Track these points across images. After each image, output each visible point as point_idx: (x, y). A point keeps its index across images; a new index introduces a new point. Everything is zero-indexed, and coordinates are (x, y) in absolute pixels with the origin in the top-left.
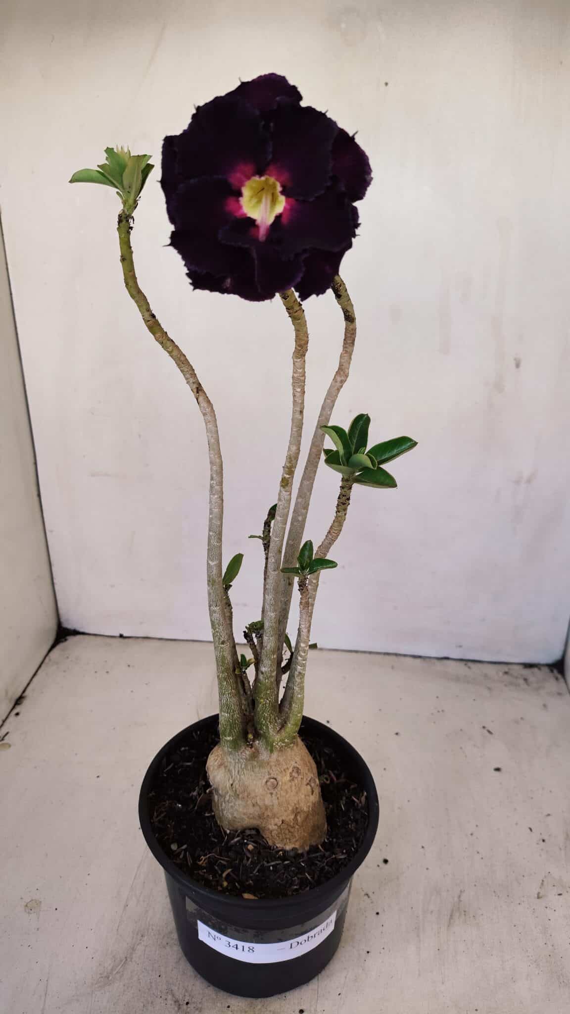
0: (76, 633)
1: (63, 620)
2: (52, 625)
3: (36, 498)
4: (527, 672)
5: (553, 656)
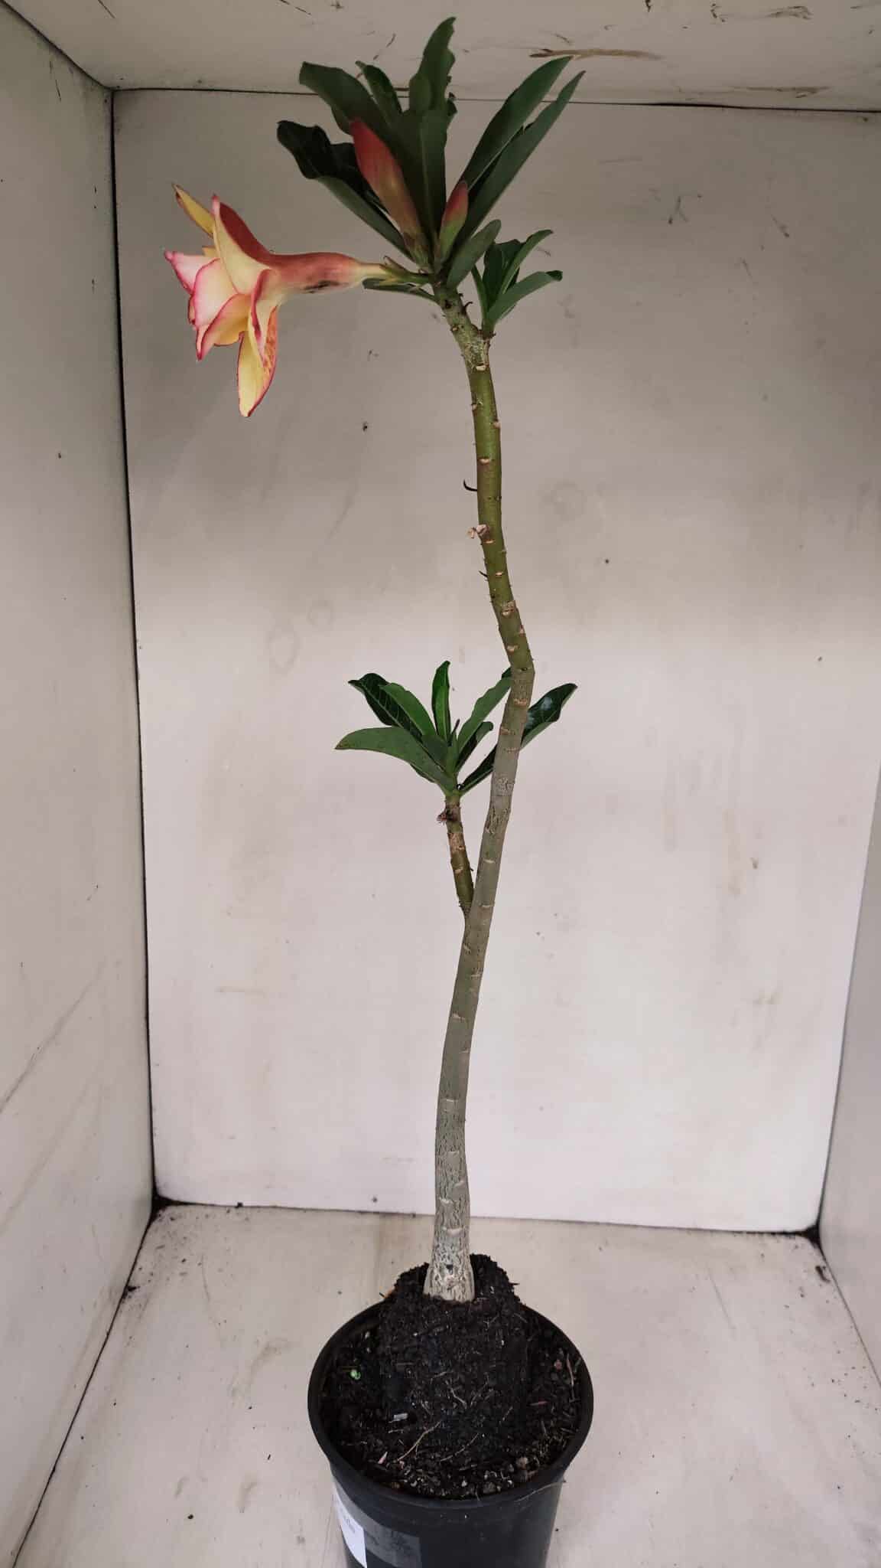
0: (176, 1203)
1: (160, 1184)
2: (147, 1192)
3: (143, 1021)
4: (776, 1243)
5: (805, 1222)
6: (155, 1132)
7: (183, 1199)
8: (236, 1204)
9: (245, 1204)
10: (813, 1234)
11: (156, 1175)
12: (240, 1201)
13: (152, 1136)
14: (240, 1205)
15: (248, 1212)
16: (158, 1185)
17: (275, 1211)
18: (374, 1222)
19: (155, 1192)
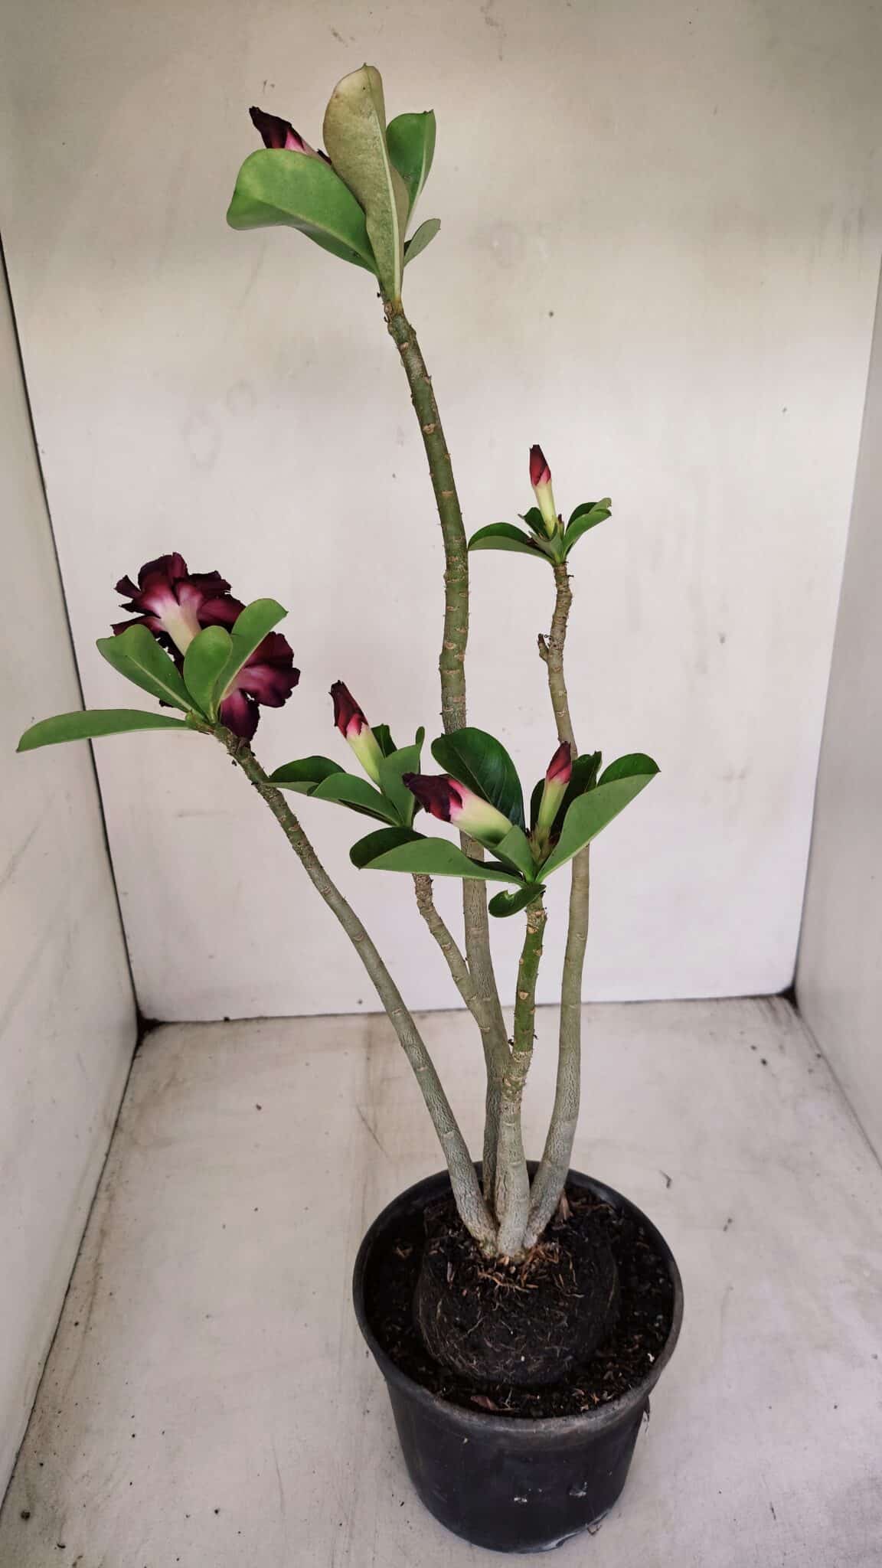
6: (131, 958)
7: (168, 1019)
8: (222, 1019)
9: (231, 1018)
10: (790, 995)
11: (139, 999)
12: (226, 1016)
13: (129, 962)
14: (227, 1020)
15: (236, 1026)
16: (142, 1008)
17: (261, 1021)
18: (362, 1023)
19: (139, 1014)
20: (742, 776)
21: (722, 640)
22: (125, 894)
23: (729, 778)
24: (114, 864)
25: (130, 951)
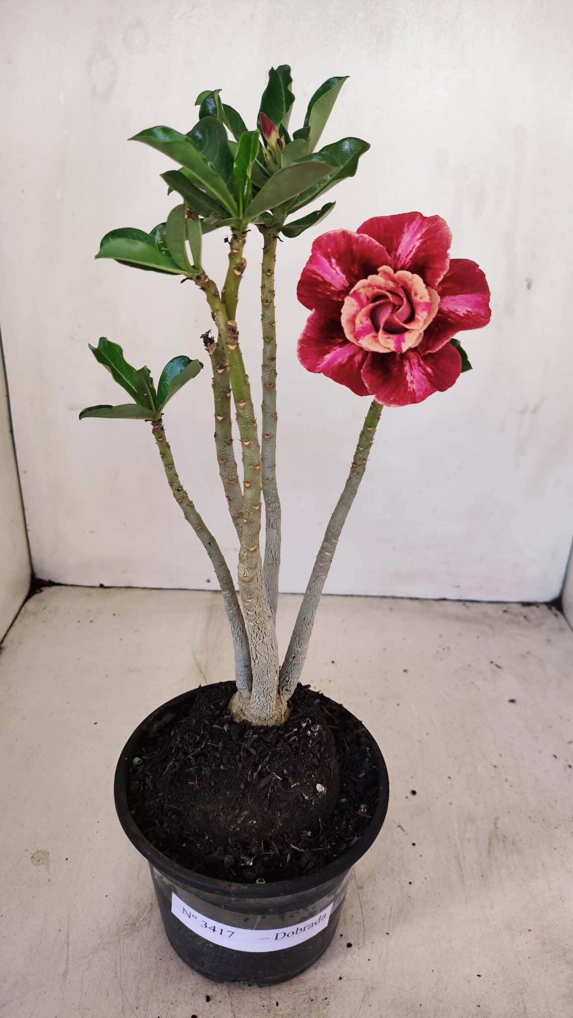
0: (51, 584)
1: (38, 570)
2: (26, 575)
3: (9, 434)
4: (526, 610)
5: (551, 593)
6: (28, 528)
7: (57, 581)
8: (98, 585)
9: (106, 584)
10: (557, 604)
11: (35, 562)
12: (102, 582)
13: (26, 531)
14: (102, 586)
15: (108, 590)
16: (35, 571)
17: (130, 590)
18: (209, 596)
19: (33, 576)
20: (535, 411)
21: (529, 287)
22: (25, 472)
23: (523, 412)
24: (17, 446)
25: (28, 522)
